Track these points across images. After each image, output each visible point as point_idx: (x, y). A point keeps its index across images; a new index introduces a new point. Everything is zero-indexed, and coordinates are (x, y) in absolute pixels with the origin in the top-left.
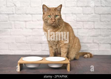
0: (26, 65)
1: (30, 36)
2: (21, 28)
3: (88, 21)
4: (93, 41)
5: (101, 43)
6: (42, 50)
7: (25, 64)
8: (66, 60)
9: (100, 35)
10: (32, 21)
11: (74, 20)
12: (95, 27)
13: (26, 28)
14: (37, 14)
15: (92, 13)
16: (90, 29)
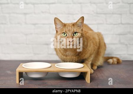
0: (28, 74)
1: (31, 34)
2: (19, 23)
3: (113, 14)
4: (120, 41)
5: (130, 44)
6: (49, 54)
7: (25, 72)
8: (84, 67)
9: (130, 33)
10: (35, 13)
11: (93, 11)
12: (123, 22)
13: (26, 23)
14: (41, 4)
15: (119, 3)
16: (115, 24)
